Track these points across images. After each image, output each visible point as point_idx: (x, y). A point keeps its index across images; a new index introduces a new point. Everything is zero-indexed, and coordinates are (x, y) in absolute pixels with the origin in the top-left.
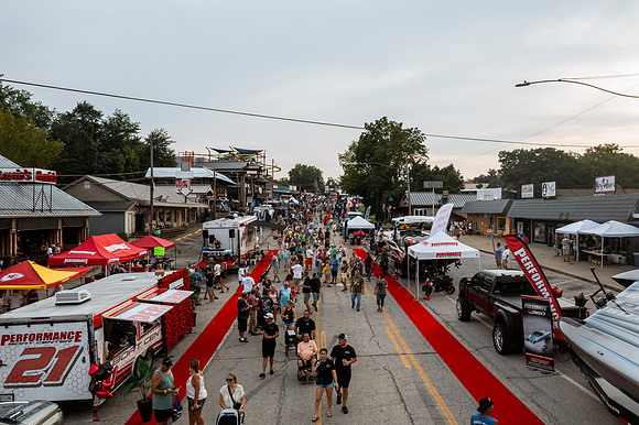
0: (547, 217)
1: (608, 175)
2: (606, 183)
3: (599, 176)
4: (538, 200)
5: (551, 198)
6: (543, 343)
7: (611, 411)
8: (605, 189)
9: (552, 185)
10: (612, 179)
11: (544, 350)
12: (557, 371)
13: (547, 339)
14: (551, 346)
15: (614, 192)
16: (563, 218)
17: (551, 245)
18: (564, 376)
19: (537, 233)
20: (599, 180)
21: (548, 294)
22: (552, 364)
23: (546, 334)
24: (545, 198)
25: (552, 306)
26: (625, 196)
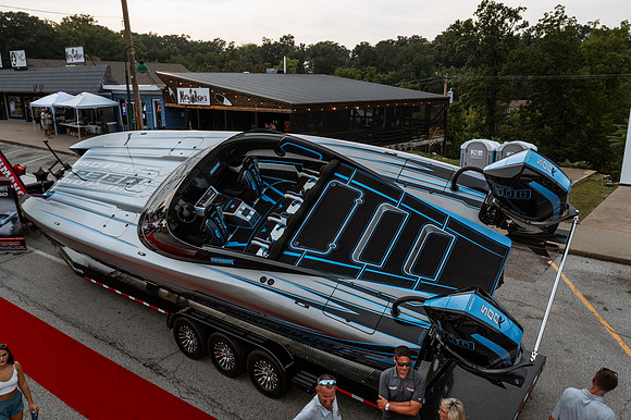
0: (21, 90)
1: (78, 45)
2: (76, 54)
3: (69, 46)
4: (8, 71)
5: (22, 69)
6: (10, 225)
7: (77, 273)
8: (75, 61)
9: (21, 53)
10: (80, 50)
11: (12, 231)
12: (29, 248)
13: (13, 220)
14: (19, 225)
15: (84, 64)
16: (38, 90)
17: (30, 120)
18: (38, 252)
19: (12, 108)
20: (69, 50)
21: (9, 173)
22: (23, 243)
23: (12, 214)
24: (16, 69)
25: (16, 184)
26: (94, 68)
